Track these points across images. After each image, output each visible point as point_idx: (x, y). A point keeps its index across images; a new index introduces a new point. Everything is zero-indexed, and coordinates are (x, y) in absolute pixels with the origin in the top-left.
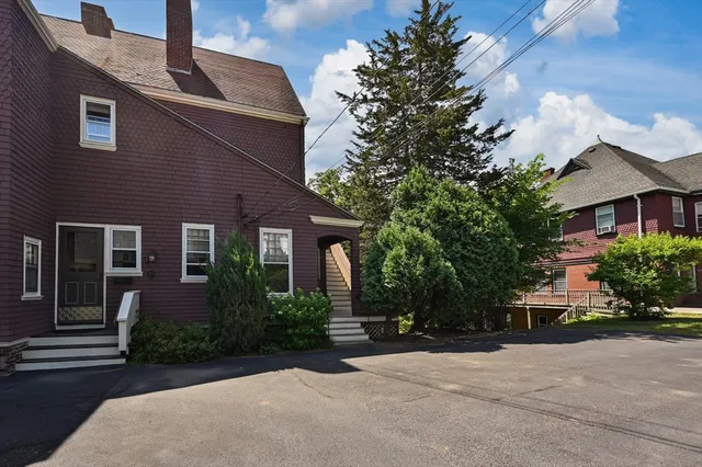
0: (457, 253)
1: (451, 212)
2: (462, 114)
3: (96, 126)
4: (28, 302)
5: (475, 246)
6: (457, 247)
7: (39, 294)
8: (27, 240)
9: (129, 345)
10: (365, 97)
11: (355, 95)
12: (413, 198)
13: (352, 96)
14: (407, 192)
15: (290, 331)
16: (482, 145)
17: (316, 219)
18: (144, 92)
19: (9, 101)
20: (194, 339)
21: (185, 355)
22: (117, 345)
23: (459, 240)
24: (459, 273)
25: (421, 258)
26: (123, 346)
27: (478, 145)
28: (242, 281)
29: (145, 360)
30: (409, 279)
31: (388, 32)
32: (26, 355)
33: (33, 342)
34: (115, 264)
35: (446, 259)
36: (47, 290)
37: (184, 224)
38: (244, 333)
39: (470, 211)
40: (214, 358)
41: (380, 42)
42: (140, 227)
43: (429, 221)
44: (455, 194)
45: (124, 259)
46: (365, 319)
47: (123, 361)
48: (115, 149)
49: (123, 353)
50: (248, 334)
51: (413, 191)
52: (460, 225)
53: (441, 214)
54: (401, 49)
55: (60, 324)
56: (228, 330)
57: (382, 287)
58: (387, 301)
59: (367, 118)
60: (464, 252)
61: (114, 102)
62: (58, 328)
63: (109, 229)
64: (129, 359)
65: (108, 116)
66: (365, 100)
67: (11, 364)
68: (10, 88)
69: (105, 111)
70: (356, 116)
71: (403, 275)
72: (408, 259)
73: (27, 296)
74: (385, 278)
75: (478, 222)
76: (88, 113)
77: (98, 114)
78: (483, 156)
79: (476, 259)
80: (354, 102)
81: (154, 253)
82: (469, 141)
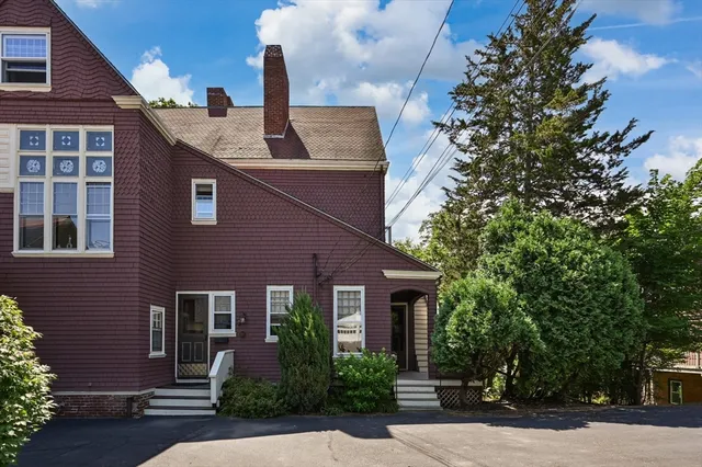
0: (544, 305)
1: (541, 254)
2: (578, 123)
3: (203, 204)
4: (156, 360)
5: (569, 297)
6: (545, 297)
7: (163, 353)
8: (153, 308)
9: (219, 399)
10: (463, 122)
11: (453, 122)
12: (500, 240)
13: (449, 124)
14: (494, 233)
15: (349, 393)
16: (607, 157)
17: (389, 274)
18: (234, 164)
19: (138, 197)
20: (265, 396)
21: (255, 410)
22: (209, 398)
23: (548, 288)
24: (545, 331)
25: (490, 314)
26: (214, 400)
27: (604, 159)
28: (302, 342)
29: (229, 412)
30: (474, 338)
31: (491, 37)
32: (153, 402)
33: (159, 392)
34: (217, 326)
35: (529, 313)
36: (170, 350)
37: (268, 287)
38: (305, 392)
39: (566, 251)
40: (279, 415)
41: (484, 50)
42: (234, 292)
43: (513, 267)
44: (551, 231)
45: (223, 321)
46: (437, 383)
47: (213, 412)
48: (215, 223)
49: (214, 405)
50: (309, 394)
51: (500, 232)
52: (549, 270)
53: (528, 257)
54: (507, 53)
55: (179, 378)
56: (292, 389)
57: (448, 348)
58: (452, 363)
59: (470, 146)
60: (554, 305)
61: (215, 181)
62: (178, 381)
63: (212, 295)
64: (218, 411)
65: (211, 193)
66: (463, 125)
67: (141, 409)
68: (139, 186)
69: (209, 190)
70: (459, 146)
71: (468, 334)
72: (475, 314)
73: (153, 354)
74: (449, 338)
75: (573, 266)
76: (198, 193)
77: (204, 193)
78: (614, 171)
79: (568, 312)
80: (453, 129)
81: (245, 316)
82: (588, 155)
